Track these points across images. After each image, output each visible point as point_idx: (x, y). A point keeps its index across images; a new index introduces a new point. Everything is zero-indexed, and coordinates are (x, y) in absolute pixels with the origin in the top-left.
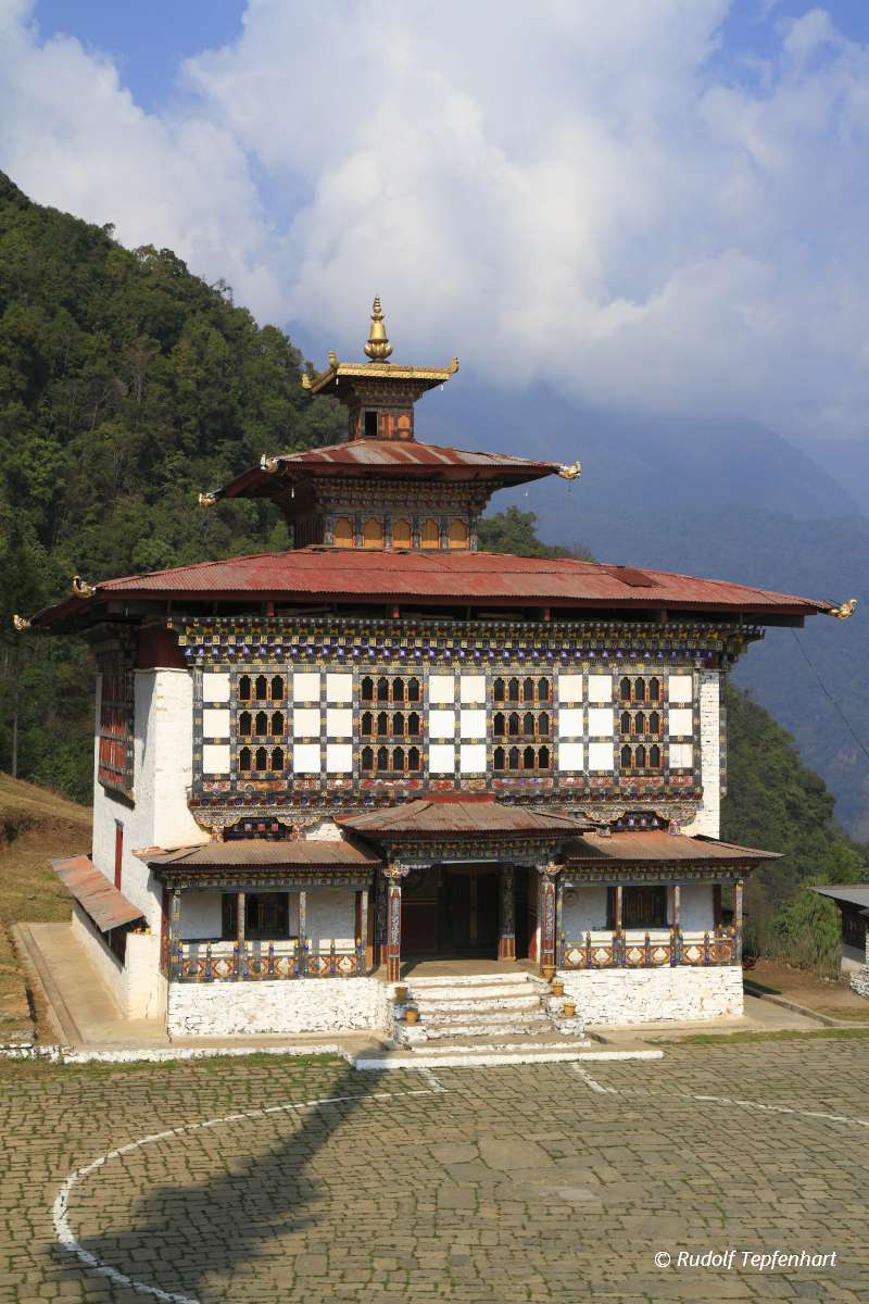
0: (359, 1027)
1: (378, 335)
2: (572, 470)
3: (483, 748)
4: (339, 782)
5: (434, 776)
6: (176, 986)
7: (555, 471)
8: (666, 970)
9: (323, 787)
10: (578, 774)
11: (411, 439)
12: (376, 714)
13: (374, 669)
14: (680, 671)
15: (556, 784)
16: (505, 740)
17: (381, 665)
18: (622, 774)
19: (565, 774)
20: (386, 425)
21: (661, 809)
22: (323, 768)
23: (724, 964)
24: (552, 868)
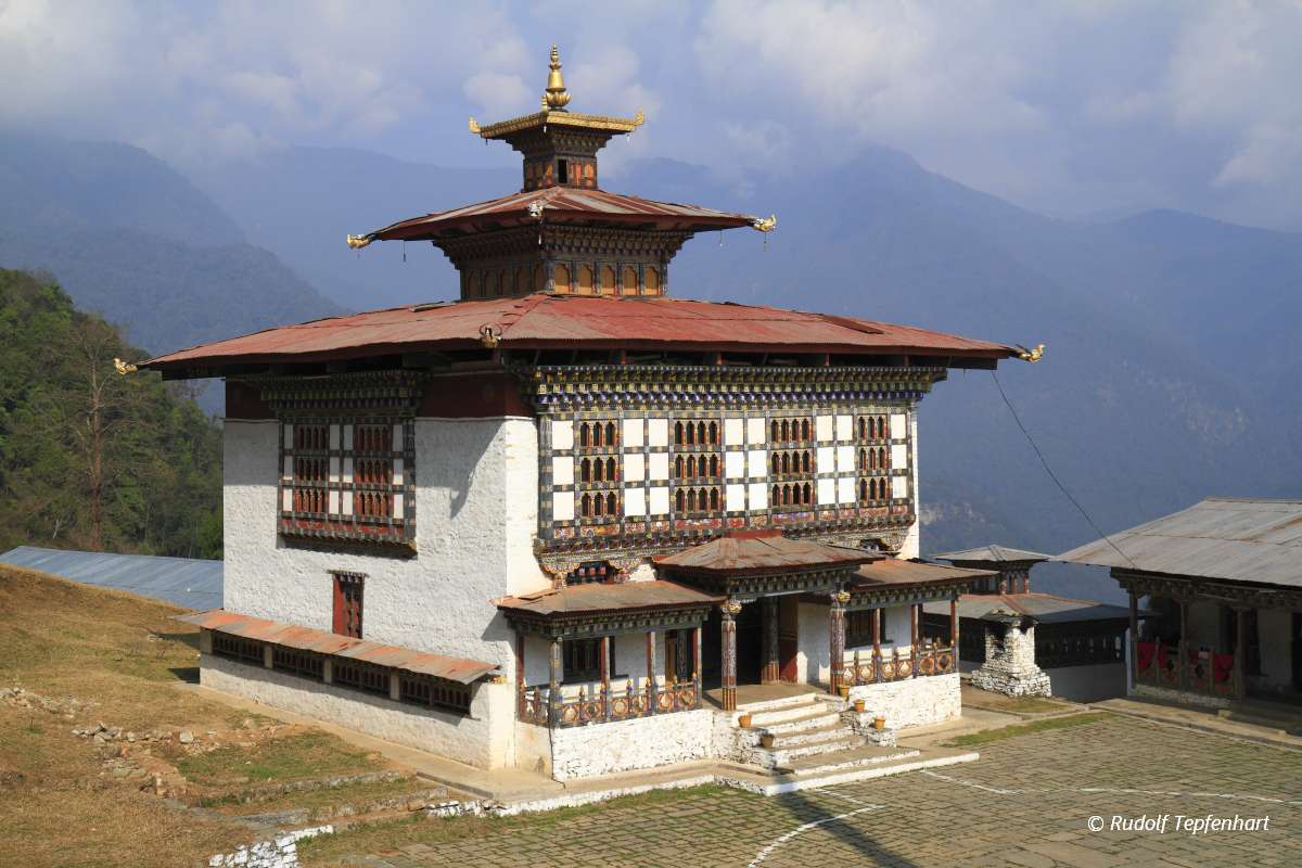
0: (699, 757)
1: (557, 84)
2: (768, 223)
3: (765, 485)
4: (659, 524)
5: (731, 514)
6: (558, 731)
7: (750, 223)
8: (910, 681)
9: (648, 528)
10: (832, 507)
11: (595, 188)
12: (686, 457)
13: (684, 415)
14: (899, 410)
15: (816, 518)
16: (781, 479)
17: (689, 409)
18: (862, 506)
19: (823, 508)
20: (574, 173)
21: (884, 537)
22: (648, 511)
23: (948, 672)
24: (844, 595)
